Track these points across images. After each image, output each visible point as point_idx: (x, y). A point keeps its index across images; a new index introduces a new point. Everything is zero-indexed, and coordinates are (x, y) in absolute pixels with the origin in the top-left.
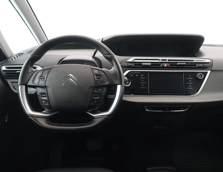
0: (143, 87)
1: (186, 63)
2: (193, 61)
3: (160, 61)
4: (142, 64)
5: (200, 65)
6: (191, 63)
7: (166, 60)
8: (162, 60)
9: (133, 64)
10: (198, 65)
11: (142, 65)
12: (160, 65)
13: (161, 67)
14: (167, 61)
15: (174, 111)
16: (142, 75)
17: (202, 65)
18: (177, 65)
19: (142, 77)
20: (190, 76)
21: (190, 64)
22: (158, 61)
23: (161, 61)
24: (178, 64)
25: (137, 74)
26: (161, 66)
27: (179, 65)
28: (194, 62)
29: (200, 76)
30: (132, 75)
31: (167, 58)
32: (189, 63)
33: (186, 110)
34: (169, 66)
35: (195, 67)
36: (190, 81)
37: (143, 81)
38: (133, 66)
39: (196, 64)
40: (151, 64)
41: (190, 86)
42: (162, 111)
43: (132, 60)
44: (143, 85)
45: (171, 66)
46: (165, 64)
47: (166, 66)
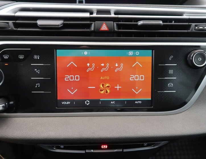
0: (38, 89)
1: (164, 20)
2: (181, 14)
3: (91, 13)
4: (36, 24)
5: (202, 27)
6: (176, 20)
7: (108, 12)
8: (99, 12)
9: (10, 22)
10: (196, 25)
11: (36, 26)
12: (89, 26)
13: (92, 32)
14: (113, 15)
15: (125, 150)
16: (36, 57)
19: (37, 61)
20: (170, 59)
21: (173, 23)
22: (87, 15)
23: (95, 15)
24: (140, 23)
25: (21, 52)
26: (92, 29)
27: (143, 27)
28: (185, 17)
29: (200, 59)
30: (6, 57)
31: (113, 7)
32: (170, 20)
33: (156, 147)
34: (116, 30)
35: (186, 31)
36: (171, 72)
37: (38, 72)
38: (10, 28)
39: (191, 25)
40: (64, 24)
41: (170, 85)
42: (93, 151)
43: (7, 12)
44: (39, 85)
45: (122, 30)
46: (104, 25)
47: (107, 29)
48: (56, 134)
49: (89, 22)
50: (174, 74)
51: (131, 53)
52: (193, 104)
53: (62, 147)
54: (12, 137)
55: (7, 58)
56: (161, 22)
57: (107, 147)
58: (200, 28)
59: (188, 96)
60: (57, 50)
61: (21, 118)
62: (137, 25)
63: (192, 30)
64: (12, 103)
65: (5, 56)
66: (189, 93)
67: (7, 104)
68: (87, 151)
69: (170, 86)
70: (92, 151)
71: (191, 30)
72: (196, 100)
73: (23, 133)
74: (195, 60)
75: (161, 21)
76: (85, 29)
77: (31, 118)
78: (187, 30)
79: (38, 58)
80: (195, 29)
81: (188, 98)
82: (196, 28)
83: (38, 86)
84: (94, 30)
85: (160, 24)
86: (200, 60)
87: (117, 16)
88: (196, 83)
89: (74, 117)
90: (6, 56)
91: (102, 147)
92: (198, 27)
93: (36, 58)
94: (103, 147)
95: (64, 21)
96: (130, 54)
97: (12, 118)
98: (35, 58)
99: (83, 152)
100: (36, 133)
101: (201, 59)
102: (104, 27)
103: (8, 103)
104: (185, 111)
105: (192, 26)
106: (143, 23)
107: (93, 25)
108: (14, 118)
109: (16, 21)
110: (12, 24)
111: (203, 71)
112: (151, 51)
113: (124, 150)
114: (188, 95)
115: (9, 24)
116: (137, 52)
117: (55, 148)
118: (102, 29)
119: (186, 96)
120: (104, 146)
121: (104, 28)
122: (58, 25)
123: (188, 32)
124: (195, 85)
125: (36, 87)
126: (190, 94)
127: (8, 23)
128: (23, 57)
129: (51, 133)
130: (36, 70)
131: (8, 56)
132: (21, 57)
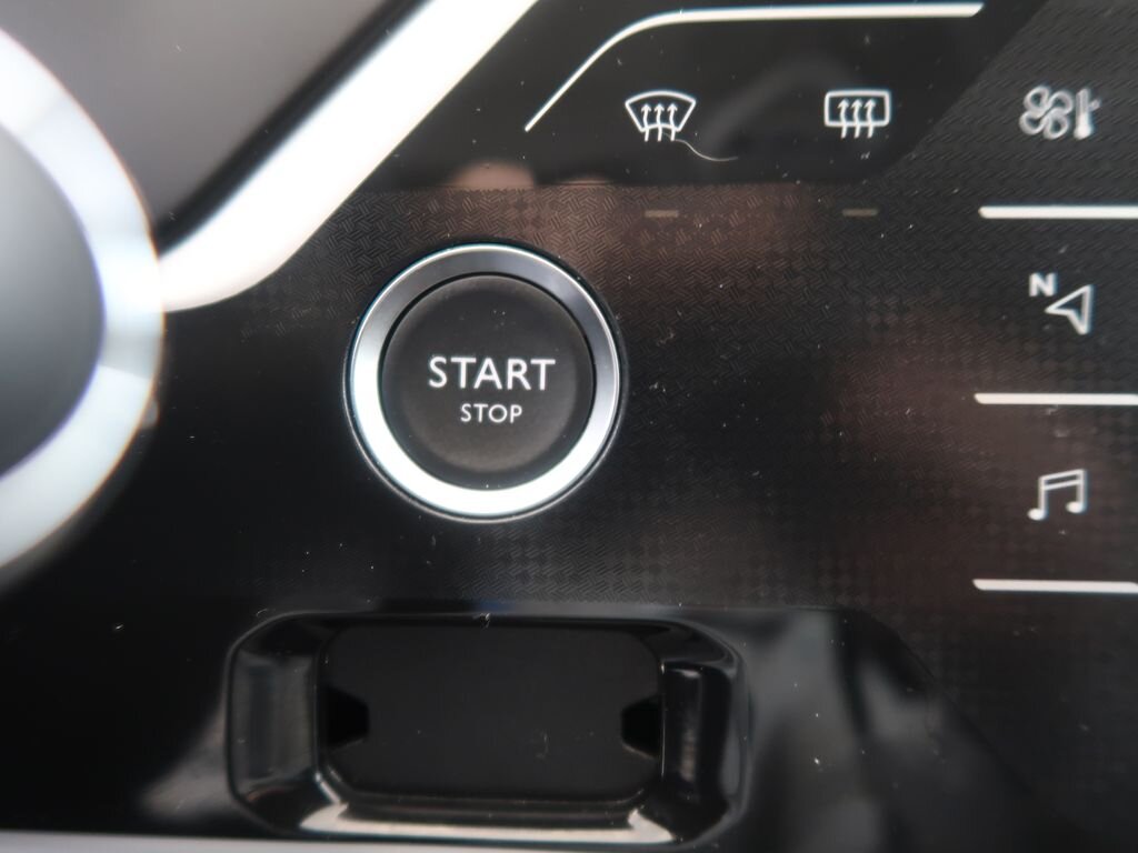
30: (659, 119)
37: (1075, 311)
44: (1071, 494)
55: (675, 129)
65: (653, 102)
83: (1060, 498)
93: (1057, 126)
125: (1037, 514)
128: (878, 113)
130: (1049, 289)
131: (683, 106)
132: (849, 115)
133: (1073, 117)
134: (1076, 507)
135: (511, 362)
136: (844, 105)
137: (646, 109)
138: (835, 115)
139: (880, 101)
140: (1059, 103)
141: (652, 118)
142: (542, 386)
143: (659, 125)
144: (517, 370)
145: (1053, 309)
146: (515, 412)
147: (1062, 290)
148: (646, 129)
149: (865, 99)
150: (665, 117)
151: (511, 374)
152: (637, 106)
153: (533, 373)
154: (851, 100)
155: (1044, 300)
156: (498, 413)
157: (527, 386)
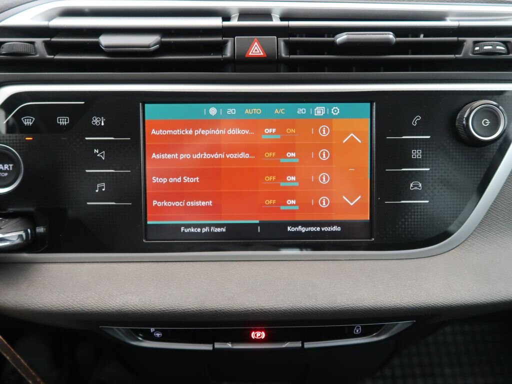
0: (101, 197)
1: (397, 31)
2: (441, 17)
3: (227, 18)
4: (98, 44)
5: (492, 45)
6: (428, 31)
7: (266, 14)
8: (245, 15)
9: (39, 41)
10: (475, 43)
11: (96, 48)
13: (227, 61)
14: (276, 22)
15: (308, 345)
16: (96, 121)
17: (501, 48)
18: (332, 48)
19: (99, 131)
20: (414, 123)
21: (422, 38)
22: (217, 22)
23: (235, 22)
24: (341, 38)
25: (63, 111)
26: (228, 53)
27: (349, 47)
28: (448, 23)
29: (486, 122)
30: (28, 122)
31: (278, 5)
32: (415, 31)
33: (382, 337)
34: (283, 55)
35: (452, 56)
36: (417, 154)
37: (102, 156)
38: (38, 56)
39: (464, 41)
40: (161, 44)
41: (414, 186)
42: (232, 346)
43: (32, 19)
44: (103, 187)
45: (300, 55)
46: (256, 43)
47: (262, 54)
48: (143, 300)
49: (220, 39)
50: (424, 159)
51: (320, 110)
52: (472, 234)
53: (158, 335)
54: (41, 306)
55: (31, 124)
56: (391, 36)
57: (263, 335)
58: (485, 48)
59: (460, 214)
60: (146, 105)
61: (62, 265)
62: (333, 43)
63: (466, 53)
64: (40, 230)
65: (27, 118)
66: (461, 206)
67: (29, 231)
68: (218, 345)
69: (416, 188)
70: (229, 345)
71: (464, 55)
72: (478, 222)
73: (65, 297)
74: (475, 125)
75: (391, 33)
76: (210, 55)
77: (86, 265)
78: (455, 54)
79: (103, 124)
80: (474, 52)
81: (460, 218)
82: (477, 48)
83: (101, 188)
84: (231, 56)
85: (389, 39)
86: (486, 124)
87: (285, 23)
88: (479, 182)
89: (185, 263)
90: (29, 118)
91: (253, 335)
92: (481, 48)
93: (98, 123)
94: (256, 335)
95: (161, 38)
96: (319, 112)
97: (41, 264)
98: (94, 123)
99: (209, 347)
100: (96, 299)
101: (488, 122)
102: (256, 48)
103: (33, 230)
104: (453, 250)
105: (465, 43)
106: (348, 39)
107: (229, 45)
108: (45, 266)
109: (51, 37)
110: (43, 44)
111: (495, 151)
112: (369, 104)
113: (305, 343)
114: (460, 211)
115: (36, 45)
116: (336, 109)
117: (141, 337)
118: (250, 54)
119: (455, 212)
120: (258, 334)
121: (256, 50)
122: (148, 47)
123: (456, 59)
124: (476, 186)
125: (97, 191)
126: (463, 208)
127: (33, 43)
128: (67, 121)
129: (130, 297)
130: (97, 152)
131: (32, 119)
132: (62, 122)
133: (101, 122)
134: (104, 190)
135: (5, 165)
136: (61, 119)
137: (25, 120)
138: (59, 121)
139: (67, 119)
140: (98, 119)
141: (27, 122)
142: (11, 169)
143: (28, 123)
144: (6, 167)
145: (98, 155)
146: (6, 174)
147: (99, 152)
148: (26, 123)
149: (64, 118)
150: (29, 121)
151: (5, 167)
152: (24, 119)
153: (9, 167)
154: (62, 118)
155: (97, 154)
156: (3, 175)
157: (8, 169)
